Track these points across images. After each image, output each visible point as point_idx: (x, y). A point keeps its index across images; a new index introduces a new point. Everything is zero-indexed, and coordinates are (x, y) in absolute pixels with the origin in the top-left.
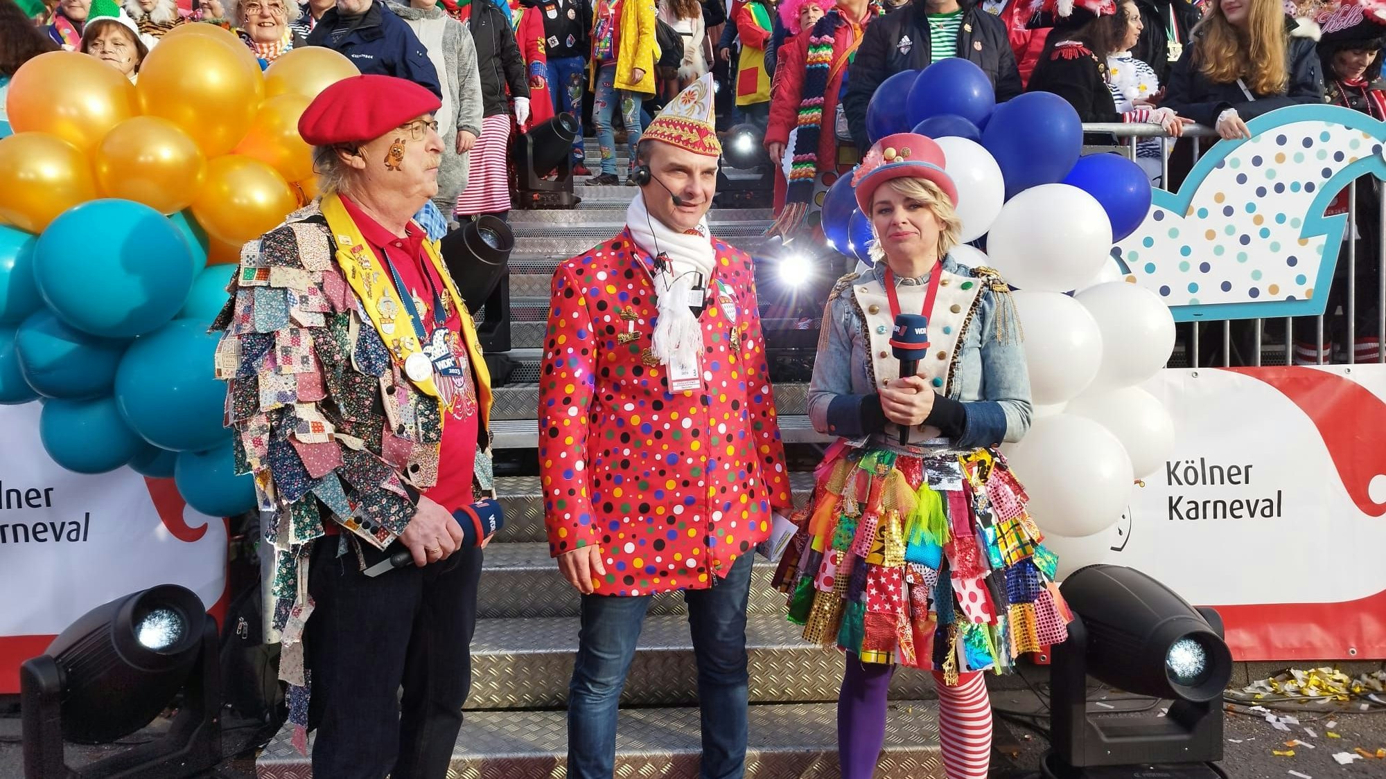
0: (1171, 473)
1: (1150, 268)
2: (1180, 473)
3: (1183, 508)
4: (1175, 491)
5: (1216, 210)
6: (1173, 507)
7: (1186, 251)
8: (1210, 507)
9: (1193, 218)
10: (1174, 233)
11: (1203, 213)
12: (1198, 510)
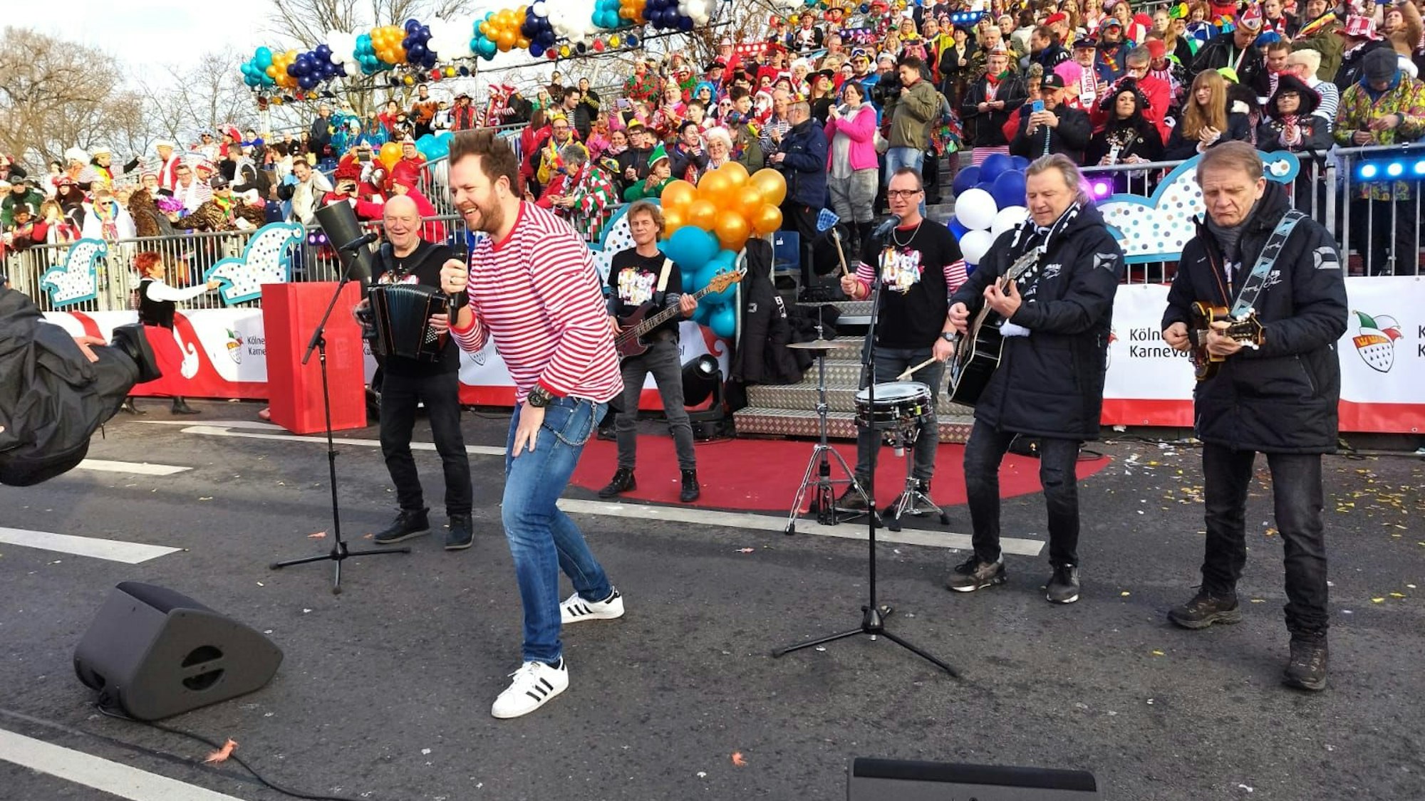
0: (1132, 335)
1: (1137, 236)
2: (1137, 335)
3: (1138, 352)
4: (1134, 343)
5: (1173, 205)
6: (1133, 351)
7: (1156, 226)
8: (1152, 351)
9: (1160, 210)
10: (1149, 218)
11: (1165, 207)
12: (1145, 353)
